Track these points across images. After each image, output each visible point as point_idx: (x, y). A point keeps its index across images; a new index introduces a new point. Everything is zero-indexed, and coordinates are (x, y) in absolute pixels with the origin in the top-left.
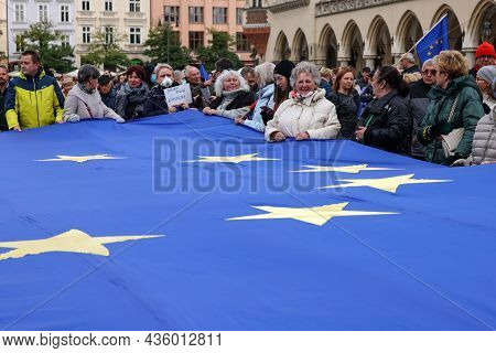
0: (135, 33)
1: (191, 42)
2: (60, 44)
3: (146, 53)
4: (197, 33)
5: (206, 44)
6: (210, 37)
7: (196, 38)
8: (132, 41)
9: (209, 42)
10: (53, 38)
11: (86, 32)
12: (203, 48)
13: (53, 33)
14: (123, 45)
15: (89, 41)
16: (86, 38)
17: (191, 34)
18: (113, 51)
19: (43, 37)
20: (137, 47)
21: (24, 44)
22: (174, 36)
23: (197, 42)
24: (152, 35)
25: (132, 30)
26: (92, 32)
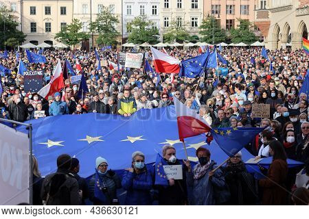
0: (194, 21)
1: (227, 26)
2: (150, 27)
3: (201, 32)
4: (231, 21)
5: (236, 27)
6: (239, 23)
7: (230, 23)
8: (193, 26)
9: (238, 26)
10: (147, 25)
12: (234, 29)
13: (147, 22)
14: (188, 28)
15: (168, 25)
16: (166, 24)
17: (227, 21)
18: (182, 32)
19: (142, 24)
20: (195, 29)
21: (131, 28)
22: (217, 22)
23: (231, 26)
24: (204, 22)
25: (193, 19)
26: (170, 20)
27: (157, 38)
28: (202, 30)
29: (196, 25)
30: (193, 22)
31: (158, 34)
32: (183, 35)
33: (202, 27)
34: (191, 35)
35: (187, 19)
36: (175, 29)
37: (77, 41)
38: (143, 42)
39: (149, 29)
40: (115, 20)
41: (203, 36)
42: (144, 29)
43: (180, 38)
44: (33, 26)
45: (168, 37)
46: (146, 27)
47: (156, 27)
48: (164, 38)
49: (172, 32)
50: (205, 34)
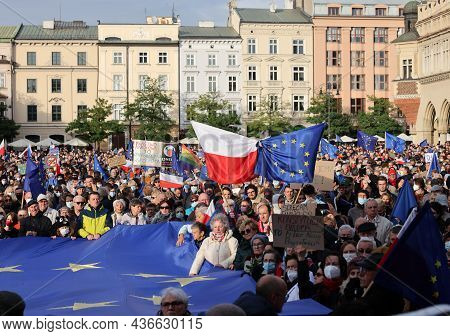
0: (298, 101)
1: (352, 109)
2: (226, 112)
3: (309, 120)
4: (359, 100)
5: (367, 111)
6: (372, 105)
7: (358, 103)
8: (296, 109)
9: (370, 108)
10: (221, 107)
11: (252, 101)
12: (364, 114)
13: (220, 103)
14: (288, 113)
15: (255, 109)
16: (252, 107)
17: (352, 101)
18: (277, 118)
19: (212, 107)
20: (300, 114)
21: (194, 113)
22: (336, 102)
23: (358, 108)
24: (315, 103)
25: (296, 98)
26: (258, 100)
27: (236, 129)
28: (312, 115)
29: (302, 108)
30: (296, 104)
31: (238, 123)
32: (281, 125)
33: (311, 110)
34: (293, 124)
35: (286, 98)
36: (266, 115)
37: (103, 135)
39: (224, 115)
40: (167, 101)
42: (215, 113)
43: (274, 129)
44: (32, 111)
45: (255, 127)
46: (218, 112)
47: (235, 112)
48: (248, 128)
49: (262, 119)
50: (316, 122)
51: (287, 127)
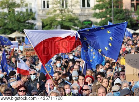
27: (32, 24)
28: (98, 11)
29: (89, 5)
30: (83, 1)
31: (34, 19)
32: (71, 20)
33: (97, 7)
36: (58, 12)
38: (13, 31)
39: (21, 12)
41: (99, 20)
42: (13, 11)
43: (66, 24)
45: (49, 23)
46: (16, 9)
47: (31, 10)
48: (43, 23)
49: (55, 15)
50: (101, 17)
51: (76, 22)
